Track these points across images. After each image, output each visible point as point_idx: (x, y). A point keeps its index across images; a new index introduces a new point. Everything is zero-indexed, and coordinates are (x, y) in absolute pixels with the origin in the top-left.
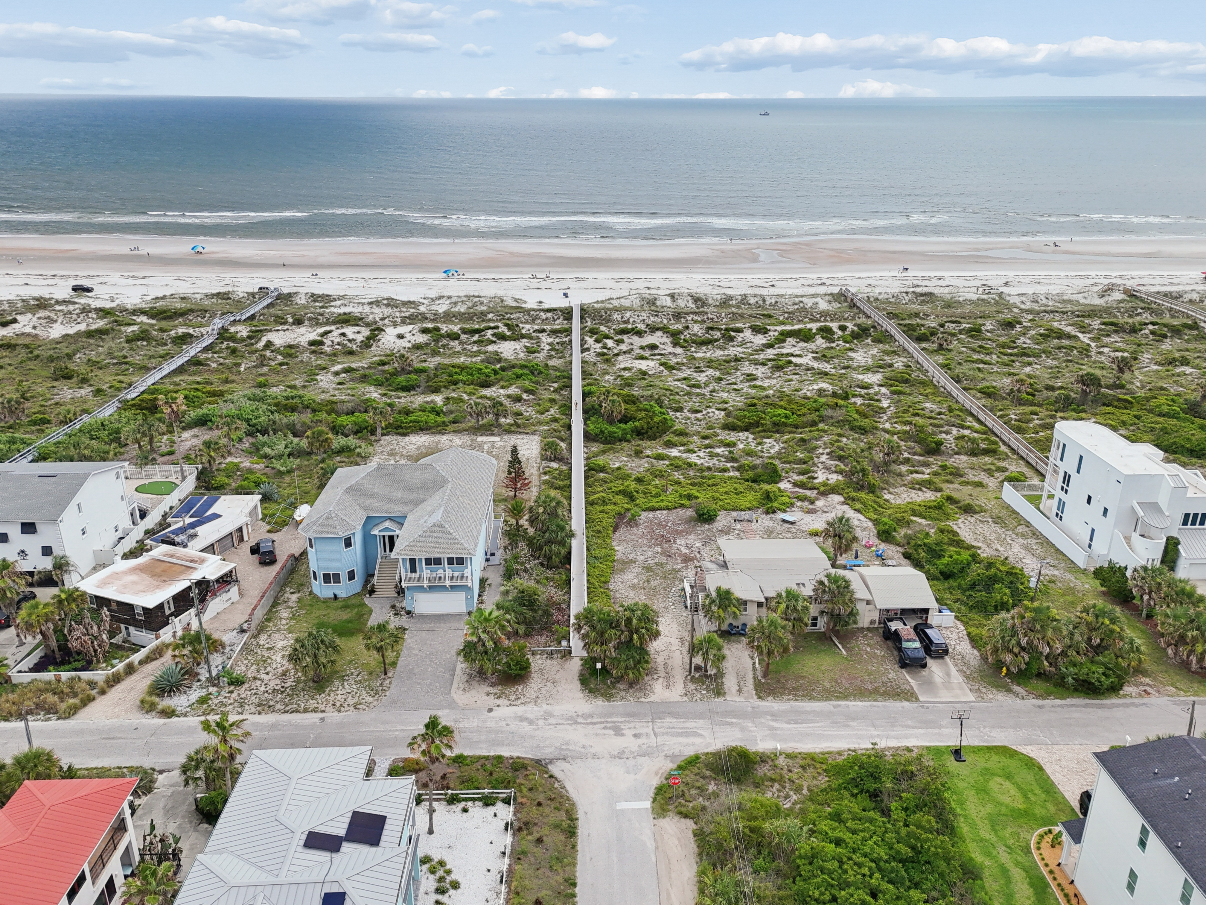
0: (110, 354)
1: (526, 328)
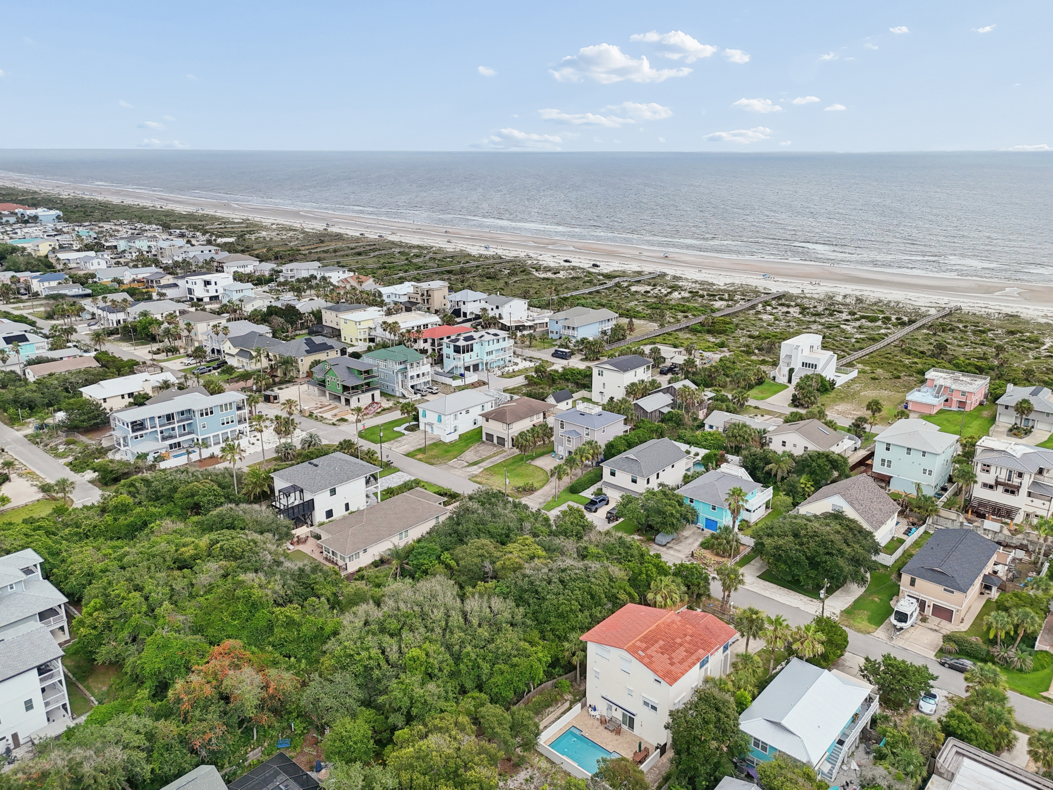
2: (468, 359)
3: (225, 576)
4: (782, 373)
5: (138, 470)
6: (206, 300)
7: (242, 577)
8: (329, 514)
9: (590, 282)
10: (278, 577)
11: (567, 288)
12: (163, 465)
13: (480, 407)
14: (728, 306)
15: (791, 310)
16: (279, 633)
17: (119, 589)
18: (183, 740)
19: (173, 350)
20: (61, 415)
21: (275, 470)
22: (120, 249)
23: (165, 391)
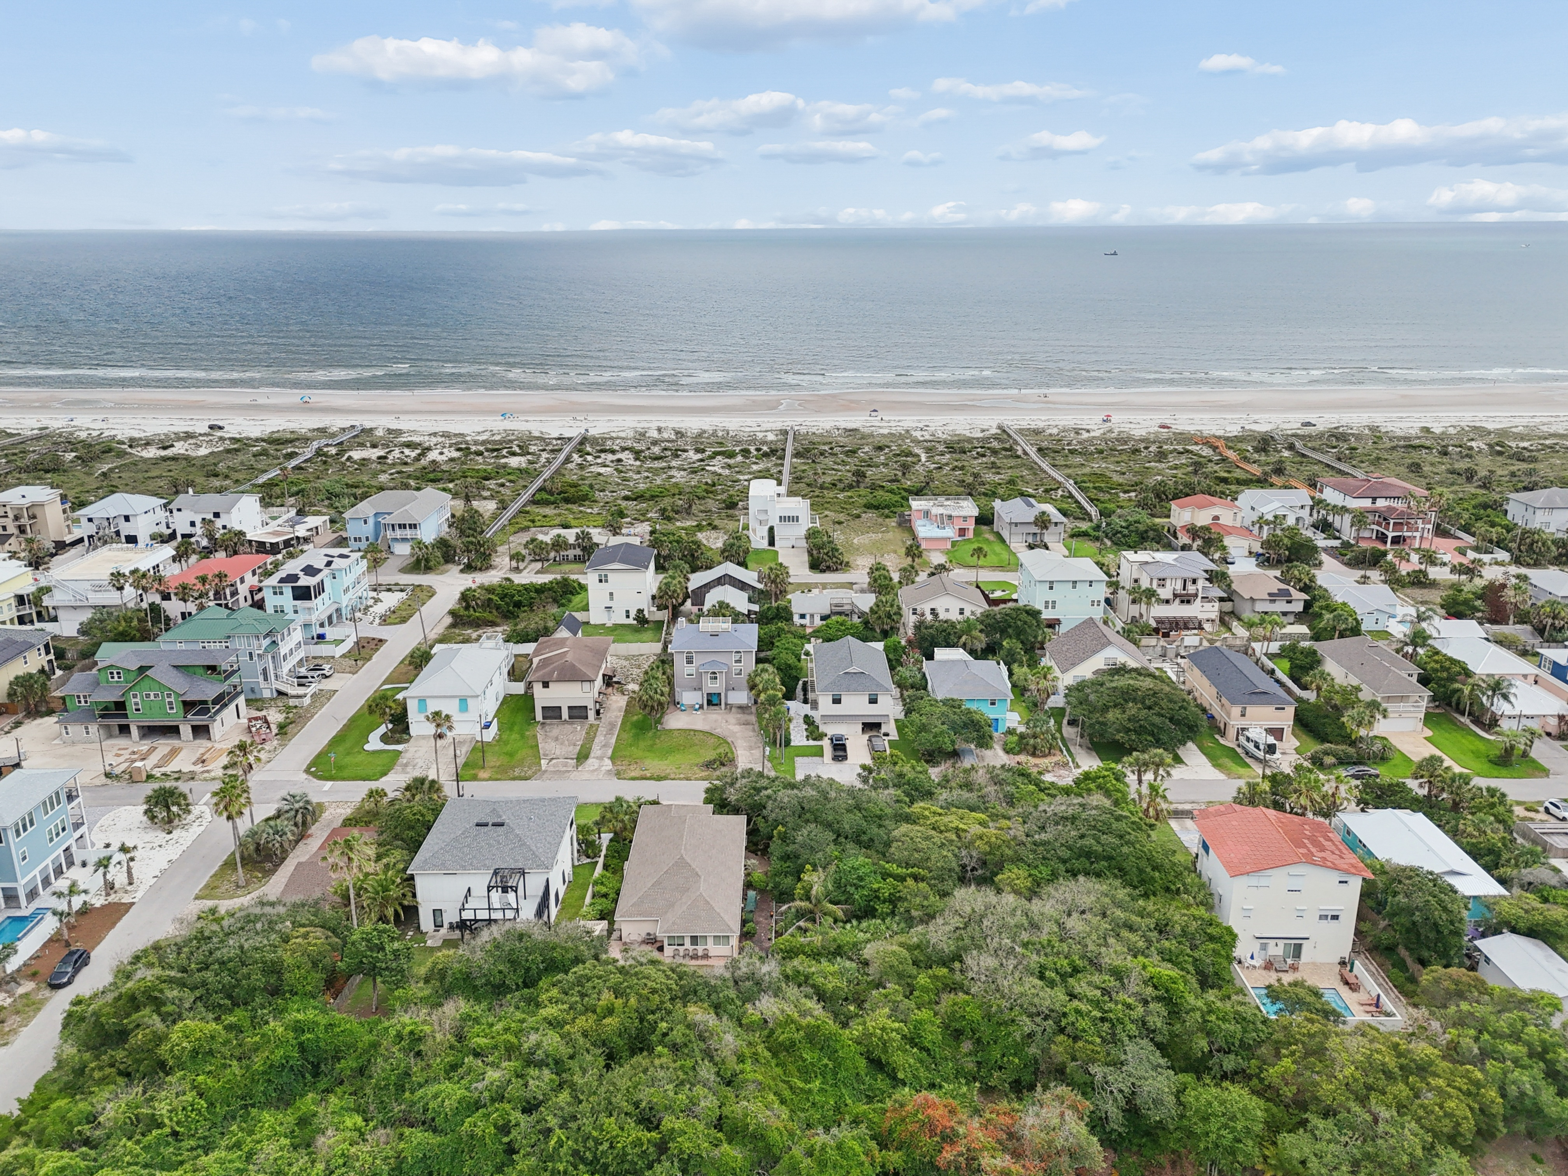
0: (242, 463)
1: (532, 449)
4: (759, 534)
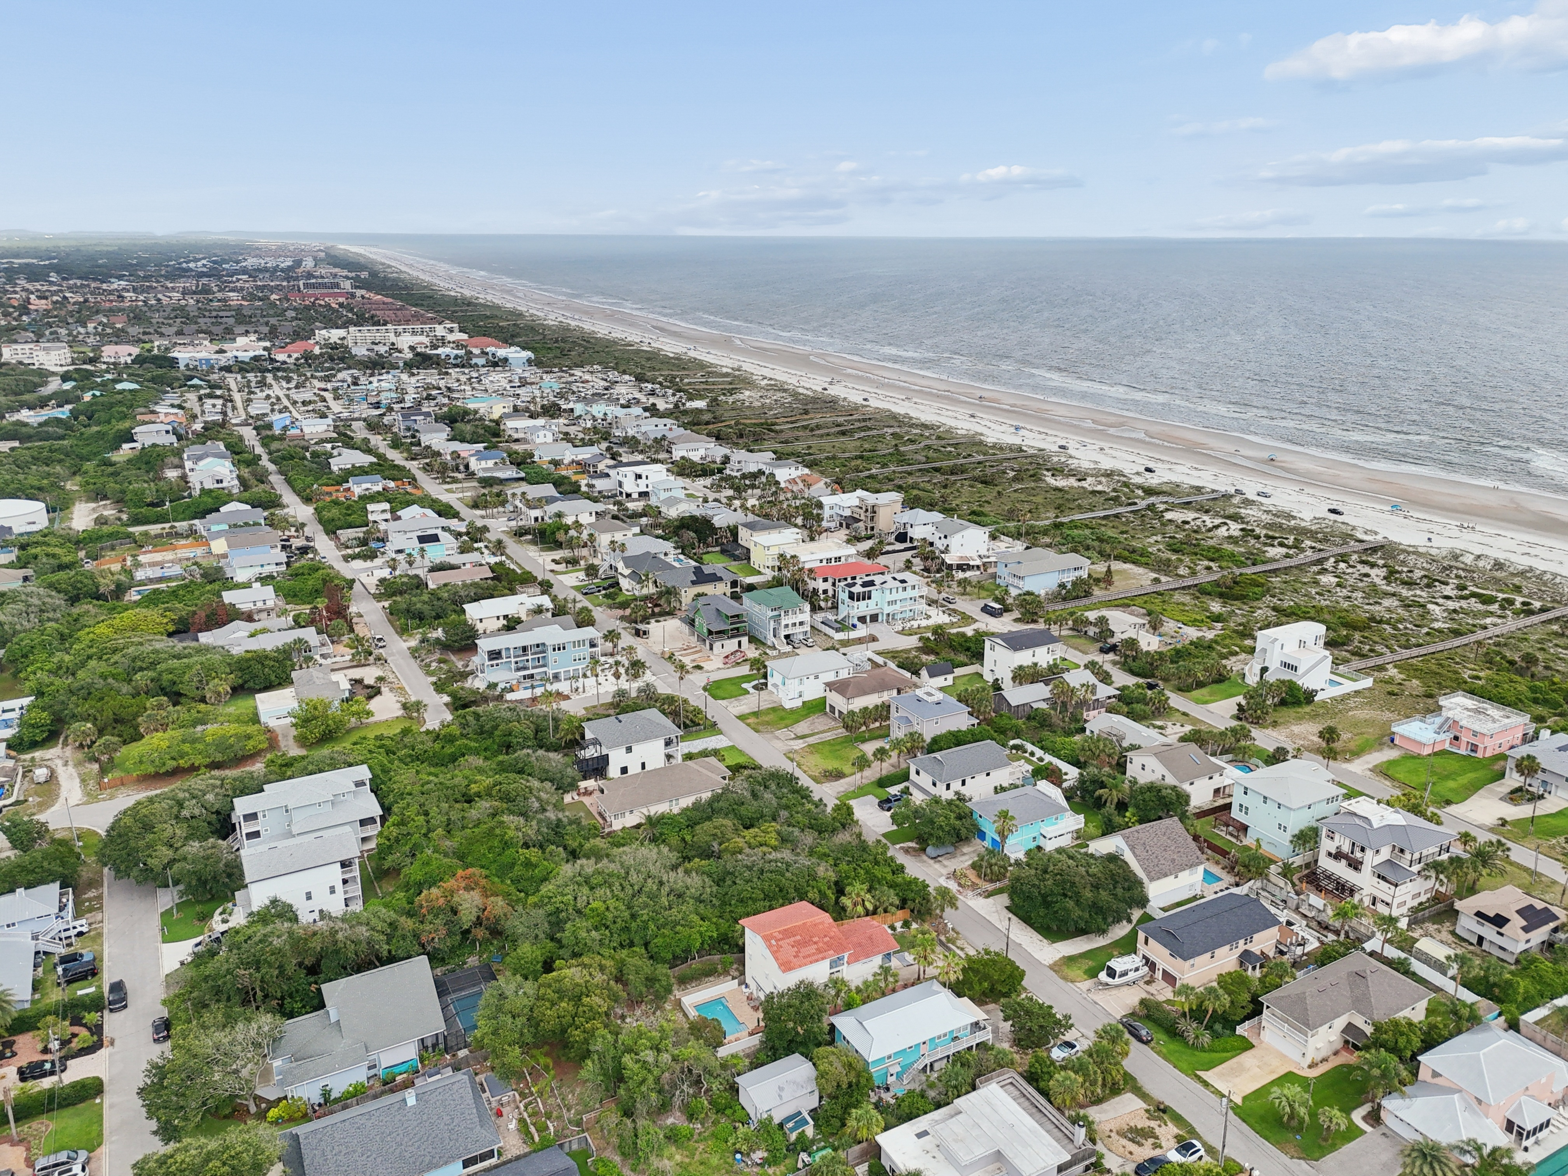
2: (863, 608)
3: (494, 815)
4: (1253, 671)
5: (485, 699)
6: (635, 496)
7: (505, 818)
8: (624, 770)
9: (1116, 499)
10: (534, 823)
11: (1080, 507)
12: (509, 696)
13: (833, 673)
14: (1287, 556)
15: (1374, 572)
16: (518, 870)
17: (411, 812)
18: (416, 936)
19: (573, 562)
20: (439, 633)
21: (589, 720)
22: (577, 413)
23: (537, 617)
